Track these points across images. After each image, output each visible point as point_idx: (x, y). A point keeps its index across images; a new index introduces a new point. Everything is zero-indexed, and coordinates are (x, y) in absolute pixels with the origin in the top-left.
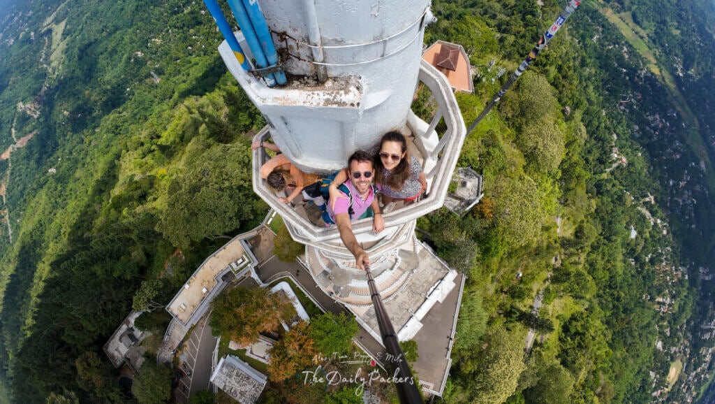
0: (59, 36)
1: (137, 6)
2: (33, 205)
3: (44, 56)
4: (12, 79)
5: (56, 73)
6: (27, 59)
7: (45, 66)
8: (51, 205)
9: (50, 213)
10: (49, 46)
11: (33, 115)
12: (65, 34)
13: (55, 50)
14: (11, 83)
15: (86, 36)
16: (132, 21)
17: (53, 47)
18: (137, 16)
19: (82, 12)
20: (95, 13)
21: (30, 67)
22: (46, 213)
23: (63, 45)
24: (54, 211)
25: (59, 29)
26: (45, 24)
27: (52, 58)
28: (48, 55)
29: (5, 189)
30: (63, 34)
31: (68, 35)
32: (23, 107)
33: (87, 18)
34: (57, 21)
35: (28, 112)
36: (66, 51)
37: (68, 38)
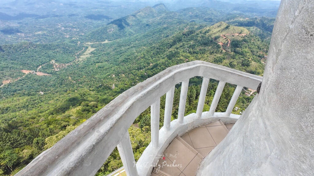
0: (90, 52)
1: (124, 61)
2: (15, 99)
3: (78, 54)
4: (58, 49)
5: (79, 63)
6: (71, 49)
7: (76, 57)
8: (23, 105)
9: (19, 108)
10: (83, 52)
11: (56, 69)
12: (92, 53)
13: (84, 55)
14: (56, 50)
15: (100, 59)
16: (119, 64)
17: (85, 53)
18: (122, 63)
19: (103, 50)
20: (108, 54)
21: (70, 53)
22: (17, 107)
23: (89, 56)
24: (22, 109)
25: (91, 50)
26: (87, 43)
27: (81, 57)
28: (80, 55)
29: (8, 83)
30: (91, 52)
31: (93, 54)
32: (54, 63)
33: (104, 53)
34: (92, 46)
35: (55, 66)
36: (88, 58)
37: (92, 55)
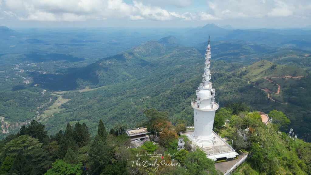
0: (60, 104)
1: (115, 117)
3: (42, 107)
4: (11, 101)
5: (40, 121)
6: (31, 100)
7: (37, 112)
10: (50, 105)
11: (4, 130)
12: (63, 106)
13: (51, 109)
14: (9, 102)
15: (75, 115)
16: (107, 122)
17: (51, 107)
18: (112, 121)
19: (82, 102)
20: (89, 107)
21: (28, 106)
23: (58, 111)
25: (62, 101)
26: (56, 92)
27: (46, 112)
28: (44, 108)
30: (62, 105)
31: (65, 107)
32: (3, 120)
33: (83, 107)
34: (64, 97)
35: (3, 126)
36: (56, 115)
37: (64, 109)
